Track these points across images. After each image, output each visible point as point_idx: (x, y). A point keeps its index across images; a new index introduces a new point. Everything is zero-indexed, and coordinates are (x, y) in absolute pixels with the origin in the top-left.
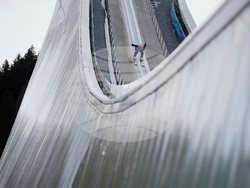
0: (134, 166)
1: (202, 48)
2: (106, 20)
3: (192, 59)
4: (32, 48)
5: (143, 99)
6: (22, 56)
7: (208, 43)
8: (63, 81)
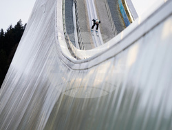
0: (97, 107)
1: (153, 28)
2: (74, 4)
3: (144, 35)
4: (20, 21)
5: (104, 61)
6: (13, 27)
7: (158, 24)
8: (42, 46)
